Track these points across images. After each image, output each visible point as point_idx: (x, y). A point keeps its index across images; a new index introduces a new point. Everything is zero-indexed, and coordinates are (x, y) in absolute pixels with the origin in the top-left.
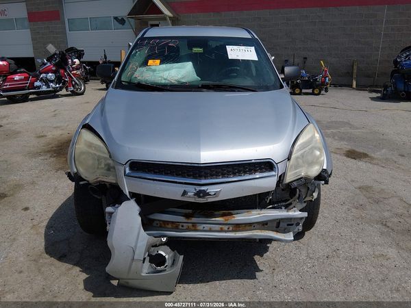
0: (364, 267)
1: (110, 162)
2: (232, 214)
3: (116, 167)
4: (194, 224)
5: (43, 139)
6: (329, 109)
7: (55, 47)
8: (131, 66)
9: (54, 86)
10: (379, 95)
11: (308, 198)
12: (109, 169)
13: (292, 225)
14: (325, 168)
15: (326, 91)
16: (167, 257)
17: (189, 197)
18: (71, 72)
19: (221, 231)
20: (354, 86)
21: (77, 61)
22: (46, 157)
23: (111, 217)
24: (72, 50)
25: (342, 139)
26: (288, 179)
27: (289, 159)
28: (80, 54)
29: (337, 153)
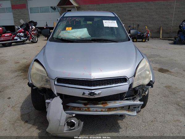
0: (169, 126)
1: (48, 78)
2: (107, 103)
3: (50, 80)
4: (88, 108)
5: (18, 64)
6: (149, 49)
7: (24, 21)
8: (58, 30)
9: (23, 39)
10: (173, 42)
11: (143, 94)
12: (47, 82)
13: (136, 108)
14: (151, 80)
15: (148, 40)
16: (75, 123)
17: (86, 95)
18: (31, 32)
19: (102, 111)
20: (161, 38)
21: (34, 27)
22: (19, 73)
23: (48, 105)
24: (32, 22)
25: (156, 63)
26: (134, 86)
27: (134, 76)
28: (35, 24)
29: (154, 70)
